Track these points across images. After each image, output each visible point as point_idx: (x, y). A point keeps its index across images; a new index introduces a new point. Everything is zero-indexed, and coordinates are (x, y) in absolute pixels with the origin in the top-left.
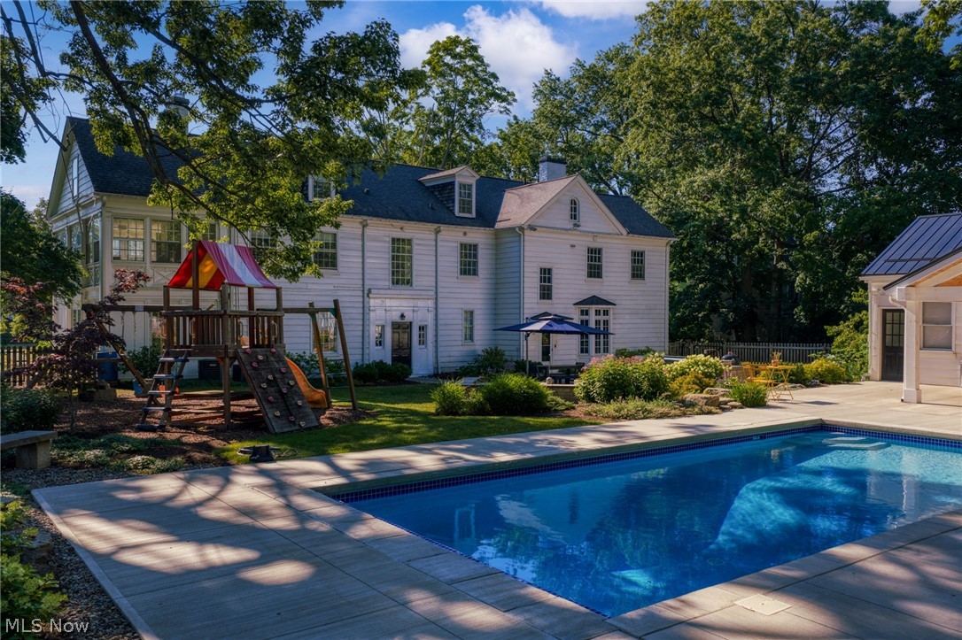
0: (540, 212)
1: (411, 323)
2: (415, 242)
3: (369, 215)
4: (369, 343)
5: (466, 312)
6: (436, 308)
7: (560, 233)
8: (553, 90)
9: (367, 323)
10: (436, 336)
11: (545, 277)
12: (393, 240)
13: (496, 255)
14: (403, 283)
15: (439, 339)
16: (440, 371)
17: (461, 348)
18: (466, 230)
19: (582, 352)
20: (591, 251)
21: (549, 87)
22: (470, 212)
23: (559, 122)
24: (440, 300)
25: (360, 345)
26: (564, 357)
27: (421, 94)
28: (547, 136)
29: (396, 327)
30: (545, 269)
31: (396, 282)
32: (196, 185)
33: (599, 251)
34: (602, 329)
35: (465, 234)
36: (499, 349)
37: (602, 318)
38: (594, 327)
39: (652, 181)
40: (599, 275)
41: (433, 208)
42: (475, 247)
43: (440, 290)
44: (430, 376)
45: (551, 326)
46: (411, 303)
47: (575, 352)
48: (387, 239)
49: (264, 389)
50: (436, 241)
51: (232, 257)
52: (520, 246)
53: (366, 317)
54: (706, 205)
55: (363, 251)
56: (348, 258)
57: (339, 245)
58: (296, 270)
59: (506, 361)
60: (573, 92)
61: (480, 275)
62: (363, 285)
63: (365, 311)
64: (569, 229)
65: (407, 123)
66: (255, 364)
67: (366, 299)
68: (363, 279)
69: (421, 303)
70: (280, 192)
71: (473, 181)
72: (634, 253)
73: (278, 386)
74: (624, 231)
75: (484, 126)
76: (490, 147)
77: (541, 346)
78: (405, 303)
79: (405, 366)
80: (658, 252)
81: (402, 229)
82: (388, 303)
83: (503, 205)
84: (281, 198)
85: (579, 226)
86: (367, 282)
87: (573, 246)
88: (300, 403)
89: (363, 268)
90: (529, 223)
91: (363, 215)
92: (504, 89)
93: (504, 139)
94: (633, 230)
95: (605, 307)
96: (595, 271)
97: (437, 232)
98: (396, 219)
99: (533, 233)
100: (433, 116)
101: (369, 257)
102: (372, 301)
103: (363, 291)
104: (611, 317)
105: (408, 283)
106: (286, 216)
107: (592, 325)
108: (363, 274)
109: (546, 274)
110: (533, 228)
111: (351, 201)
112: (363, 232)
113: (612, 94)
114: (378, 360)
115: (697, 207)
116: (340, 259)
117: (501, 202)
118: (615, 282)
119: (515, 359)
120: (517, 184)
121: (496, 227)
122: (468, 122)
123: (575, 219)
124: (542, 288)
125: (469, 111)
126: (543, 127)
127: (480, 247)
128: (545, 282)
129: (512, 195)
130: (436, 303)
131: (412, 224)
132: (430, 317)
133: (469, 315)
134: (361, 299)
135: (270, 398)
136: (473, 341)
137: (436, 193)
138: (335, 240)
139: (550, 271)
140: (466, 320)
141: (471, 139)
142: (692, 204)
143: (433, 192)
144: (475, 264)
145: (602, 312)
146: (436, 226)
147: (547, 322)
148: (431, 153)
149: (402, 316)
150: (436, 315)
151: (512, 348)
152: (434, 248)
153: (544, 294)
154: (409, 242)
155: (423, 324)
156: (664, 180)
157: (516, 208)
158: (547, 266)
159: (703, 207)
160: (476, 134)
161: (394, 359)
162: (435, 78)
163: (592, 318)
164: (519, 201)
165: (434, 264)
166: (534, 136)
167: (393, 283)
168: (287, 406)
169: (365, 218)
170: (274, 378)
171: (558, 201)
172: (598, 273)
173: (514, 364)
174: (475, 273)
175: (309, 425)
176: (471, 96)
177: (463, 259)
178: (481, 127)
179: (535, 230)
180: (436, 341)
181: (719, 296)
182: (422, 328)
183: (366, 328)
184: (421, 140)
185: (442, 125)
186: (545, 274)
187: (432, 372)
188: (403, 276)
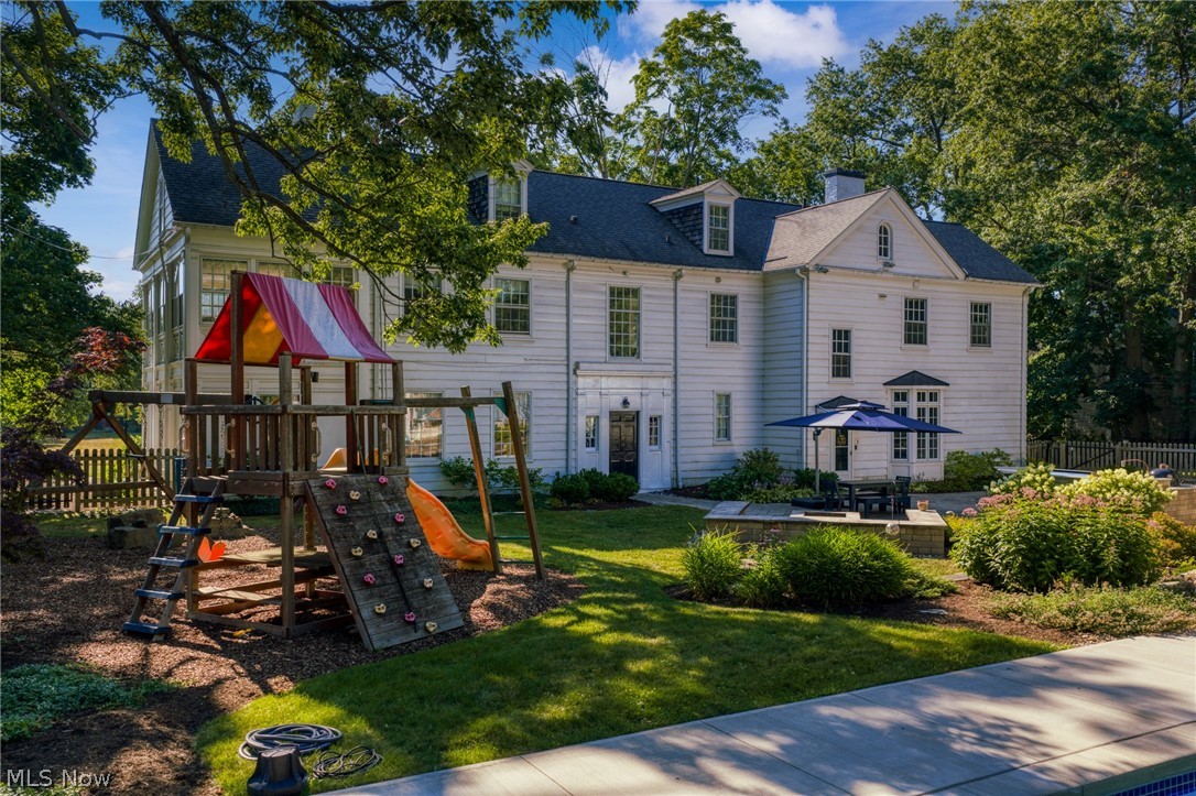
0: (833, 246)
1: (638, 412)
2: (644, 292)
3: (577, 254)
4: (576, 442)
5: (719, 396)
6: (675, 391)
7: (863, 277)
8: (835, 85)
9: (573, 412)
10: (675, 431)
11: (840, 344)
12: (612, 291)
13: (764, 310)
14: (626, 354)
15: (680, 435)
16: (681, 484)
17: (712, 450)
18: (718, 275)
19: (897, 455)
20: (910, 303)
21: (831, 82)
22: (725, 247)
23: (845, 128)
24: (680, 379)
25: (563, 446)
26: (870, 465)
27: (653, 95)
28: (828, 148)
29: (616, 417)
30: (840, 332)
31: (616, 353)
32: (307, 202)
33: (922, 303)
34: (927, 421)
35: (718, 280)
36: (769, 451)
37: (927, 404)
38: (915, 417)
39: (992, 202)
40: (922, 340)
41: (670, 243)
42: (733, 299)
43: (680, 363)
44: (666, 492)
45: (859, 419)
46: (638, 383)
47: (885, 456)
48: (603, 289)
49: (357, 558)
50: (675, 290)
51: (309, 307)
52: (802, 297)
53: (573, 404)
54: (1087, 232)
55: (568, 307)
56: (545, 317)
57: (533, 298)
58: (461, 334)
59: (781, 470)
60: (863, 86)
61: (741, 342)
62: (568, 357)
63: (570, 395)
64: (878, 271)
65: (632, 136)
66: (341, 510)
67: (572, 377)
68: (568, 348)
69: (652, 383)
70: (433, 208)
71: (730, 202)
72: (975, 307)
73: (386, 550)
74: (960, 274)
75: (742, 134)
76: (749, 163)
77: (834, 447)
78: (629, 383)
79: (630, 479)
80: (1010, 302)
81: (624, 273)
82: (604, 383)
83: (773, 237)
84: (433, 219)
85: (892, 266)
86: (573, 353)
87: (883, 296)
88: (428, 583)
89: (568, 332)
90: (816, 261)
91: (568, 253)
92: (770, 82)
93: (769, 152)
94: (972, 273)
95: (932, 388)
96: (916, 333)
97: (677, 277)
98: (617, 258)
99: (822, 276)
100: (670, 124)
101: (575, 315)
102: (580, 380)
103: (568, 366)
104: (940, 404)
105: (633, 355)
106: (438, 244)
107: (913, 415)
108: (568, 340)
109: (842, 339)
110: (823, 270)
111: (544, 224)
112: (568, 279)
113: (922, 85)
114: (589, 469)
115: (1072, 236)
116: (534, 319)
117: (770, 233)
118: (946, 349)
119: (795, 467)
120: (794, 207)
121: (765, 269)
122: (717, 130)
123: (886, 255)
124: (836, 360)
125: (719, 115)
126: (821, 136)
127: (740, 299)
128: (840, 350)
129: (786, 223)
130: (675, 383)
131: (640, 266)
132: (667, 403)
133: (724, 402)
134: (564, 378)
135: (369, 577)
136: (729, 439)
137: (676, 221)
138: (527, 290)
139: (847, 333)
140: (719, 407)
141: (721, 155)
142: (1066, 231)
143: (670, 220)
144: (733, 324)
145: (927, 397)
146: (674, 268)
147: (853, 412)
148: (666, 175)
149: (625, 402)
150: (675, 401)
151: (789, 450)
152: (672, 302)
153: (838, 368)
154: (635, 292)
155: (655, 414)
156: (1011, 201)
157: (791, 241)
158: (843, 326)
159: (1082, 235)
160: (729, 147)
161: (613, 467)
162: (672, 72)
163: (913, 407)
164: (798, 231)
165: (672, 325)
166: (810, 148)
167: (612, 354)
168: (402, 590)
169: (570, 257)
170: (380, 534)
171: (860, 229)
172: (921, 336)
173: (793, 474)
174: (733, 338)
175: (445, 628)
176: (721, 93)
177: (715, 318)
178: (736, 136)
179: (826, 272)
180: (675, 439)
181: (1090, 370)
182: (653, 420)
183: (572, 420)
184: (652, 158)
185: (681, 135)
186: (840, 338)
187: (668, 486)
188: (625, 343)
